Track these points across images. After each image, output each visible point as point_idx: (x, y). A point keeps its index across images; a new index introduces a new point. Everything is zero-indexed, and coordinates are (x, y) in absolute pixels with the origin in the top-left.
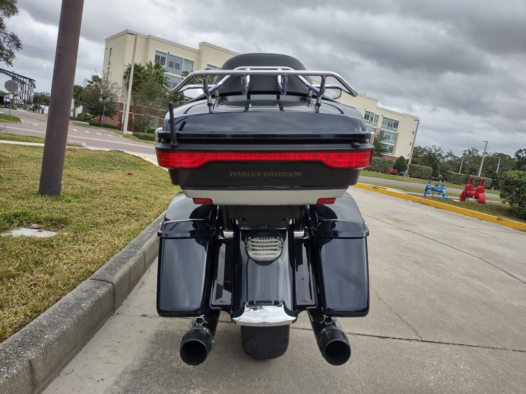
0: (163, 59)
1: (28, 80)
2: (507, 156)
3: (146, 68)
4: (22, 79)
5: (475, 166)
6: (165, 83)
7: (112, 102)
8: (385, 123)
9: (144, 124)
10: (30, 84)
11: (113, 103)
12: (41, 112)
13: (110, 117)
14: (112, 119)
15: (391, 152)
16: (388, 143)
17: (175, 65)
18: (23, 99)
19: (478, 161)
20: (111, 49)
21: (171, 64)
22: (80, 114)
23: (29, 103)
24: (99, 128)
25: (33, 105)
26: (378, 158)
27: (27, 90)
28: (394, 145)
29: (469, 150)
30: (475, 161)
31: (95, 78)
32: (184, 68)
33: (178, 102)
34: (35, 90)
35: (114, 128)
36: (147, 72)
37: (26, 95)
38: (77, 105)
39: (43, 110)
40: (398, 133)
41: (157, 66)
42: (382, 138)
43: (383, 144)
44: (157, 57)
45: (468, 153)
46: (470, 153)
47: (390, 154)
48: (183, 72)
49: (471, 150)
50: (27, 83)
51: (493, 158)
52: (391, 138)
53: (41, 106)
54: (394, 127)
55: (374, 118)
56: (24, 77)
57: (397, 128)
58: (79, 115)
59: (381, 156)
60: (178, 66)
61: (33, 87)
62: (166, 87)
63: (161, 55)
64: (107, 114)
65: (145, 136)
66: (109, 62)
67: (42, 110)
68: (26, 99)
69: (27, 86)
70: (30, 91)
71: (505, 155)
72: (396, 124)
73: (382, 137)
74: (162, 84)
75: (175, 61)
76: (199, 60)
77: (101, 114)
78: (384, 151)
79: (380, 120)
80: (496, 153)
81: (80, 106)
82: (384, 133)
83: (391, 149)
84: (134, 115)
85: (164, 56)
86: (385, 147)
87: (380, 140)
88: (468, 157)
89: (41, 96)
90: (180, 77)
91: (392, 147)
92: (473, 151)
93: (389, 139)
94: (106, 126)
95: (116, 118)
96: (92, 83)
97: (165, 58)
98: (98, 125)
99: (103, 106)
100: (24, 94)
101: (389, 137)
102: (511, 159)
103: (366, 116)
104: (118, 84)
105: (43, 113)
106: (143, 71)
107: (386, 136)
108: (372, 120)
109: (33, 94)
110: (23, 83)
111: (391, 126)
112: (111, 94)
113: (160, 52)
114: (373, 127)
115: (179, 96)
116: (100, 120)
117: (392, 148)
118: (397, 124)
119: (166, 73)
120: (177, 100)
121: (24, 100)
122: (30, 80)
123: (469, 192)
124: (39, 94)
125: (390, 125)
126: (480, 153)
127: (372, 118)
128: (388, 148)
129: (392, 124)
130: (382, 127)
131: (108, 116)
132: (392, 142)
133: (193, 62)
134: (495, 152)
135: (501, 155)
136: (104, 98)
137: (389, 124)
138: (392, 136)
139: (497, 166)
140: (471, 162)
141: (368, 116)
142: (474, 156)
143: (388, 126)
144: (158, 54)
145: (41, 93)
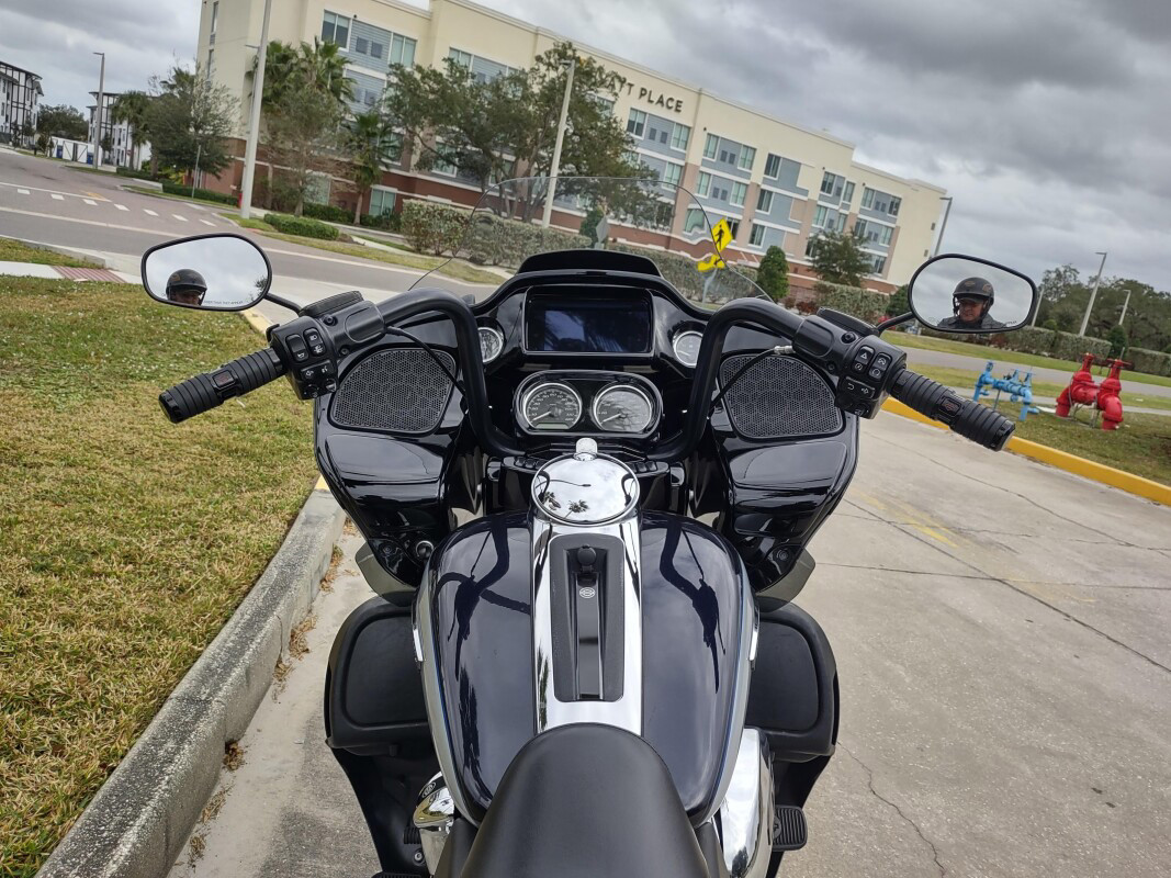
0: (343, 32)
1: (23, 76)
2: (1145, 287)
3: (301, 55)
4: (9, 73)
5: (1070, 308)
6: (345, 93)
7: (216, 137)
8: (867, 204)
9: (292, 193)
10: (29, 85)
11: (219, 139)
12: (55, 155)
13: (214, 173)
14: (219, 178)
15: (880, 272)
16: (872, 250)
17: (372, 47)
18: (13, 120)
19: (1077, 297)
20: (216, 4)
21: (361, 46)
22: (148, 163)
23: (28, 131)
24: (186, 199)
25: (37, 137)
26: (851, 288)
27: (21, 100)
28: (886, 255)
29: (1057, 270)
30: (1070, 298)
31: (181, 76)
32: (392, 55)
33: (378, 140)
34: (41, 100)
35: (224, 200)
36: (303, 65)
37: (21, 111)
38: (137, 140)
39: (60, 149)
40: (898, 228)
41: (328, 51)
42: (862, 240)
43: (863, 254)
44: (327, 27)
45: (1053, 275)
46: (1059, 275)
47: (877, 278)
48: (391, 66)
49: (1062, 270)
50: (22, 82)
51: (1114, 291)
52: (880, 239)
53: (55, 139)
54: (890, 212)
55: (843, 191)
56: (14, 69)
57: (895, 213)
58: (145, 164)
59: (856, 282)
60: (377, 51)
61: (35, 91)
62: (348, 101)
63: (338, 22)
64: (206, 166)
65: (295, 225)
66: (213, 37)
67: (58, 151)
68: (20, 122)
69: (22, 89)
70: (28, 103)
71: (1141, 285)
72: (894, 206)
73: (861, 237)
74: (337, 95)
75: (371, 38)
76: (430, 38)
77: (191, 165)
78: (865, 269)
79: (858, 195)
80: (1122, 280)
81: (144, 143)
82: (864, 225)
83: (880, 266)
84: (271, 169)
85: (343, 24)
86: (867, 259)
87: (855, 243)
88: (1055, 286)
89: (58, 114)
90: (384, 77)
91: (882, 259)
92: (1065, 271)
93: (875, 240)
94: (203, 196)
95: (228, 175)
96: (172, 87)
97: (347, 29)
98: (184, 193)
99: (195, 148)
100: (14, 110)
101: (876, 235)
102: (1155, 294)
103: (824, 183)
104: (229, 92)
105: (59, 157)
106: (294, 61)
107: (870, 233)
108: (838, 193)
109: (36, 110)
110: (12, 82)
111: (883, 210)
112: (215, 117)
113: (335, 14)
114: (842, 211)
115: (380, 125)
116: (190, 179)
117: (883, 263)
118: (897, 205)
119: (348, 66)
120: (374, 135)
121: (15, 123)
122: (28, 75)
123: (1081, 390)
124: (52, 109)
125: (880, 207)
126: (1083, 278)
127: (839, 190)
128: (873, 263)
129: (884, 205)
130: (862, 211)
131: (210, 172)
132: (881, 249)
133: (415, 41)
134: (1118, 278)
135: (1133, 286)
136: (197, 128)
137: (878, 203)
138: (883, 234)
139: (1121, 311)
140: (1061, 300)
141: (831, 185)
142: (1069, 285)
143: (876, 208)
144: (330, 20)
145: (57, 108)
